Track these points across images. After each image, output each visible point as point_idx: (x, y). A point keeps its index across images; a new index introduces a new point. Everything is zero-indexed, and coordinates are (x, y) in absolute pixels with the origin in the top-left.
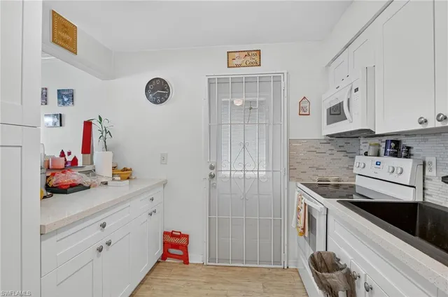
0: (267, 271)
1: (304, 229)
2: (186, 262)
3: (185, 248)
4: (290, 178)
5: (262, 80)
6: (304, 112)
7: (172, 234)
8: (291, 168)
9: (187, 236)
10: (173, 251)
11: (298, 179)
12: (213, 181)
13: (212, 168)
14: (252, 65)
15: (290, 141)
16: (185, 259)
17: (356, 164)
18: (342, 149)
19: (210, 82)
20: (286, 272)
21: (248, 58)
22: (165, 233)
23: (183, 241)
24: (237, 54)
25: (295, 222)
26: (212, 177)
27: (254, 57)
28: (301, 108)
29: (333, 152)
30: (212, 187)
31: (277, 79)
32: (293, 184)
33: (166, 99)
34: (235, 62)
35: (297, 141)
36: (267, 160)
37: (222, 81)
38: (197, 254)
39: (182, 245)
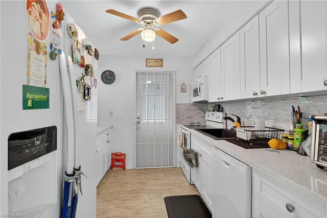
0: (166, 169)
1: (182, 144)
2: (124, 168)
3: (123, 161)
4: (177, 122)
5: (164, 74)
6: (183, 90)
7: (116, 154)
8: (178, 118)
9: (125, 155)
10: (116, 163)
11: (180, 123)
12: (139, 125)
13: (138, 118)
14: (158, 66)
15: (177, 105)
16: (124, 167)
17: (206, 115)
18: (200, 108)
19: (137, 74)
20: (175, 169)
21: (157, 63)
22: (113, 154)
23: (122, 157)
24: (151, 61)
25: (179, 142)
26: (138, 123)
27: (160, 62)
28: (182, 89)
29: (197, 110)
30: (138, 128)
31: (170, 74)
32: (178, 125)
33: (113, 82)
34: (150, 64)
35: (180, 104)
36: (166, 115)
37: (144, 74)
38: (130, 164)
39: (122, 160)
